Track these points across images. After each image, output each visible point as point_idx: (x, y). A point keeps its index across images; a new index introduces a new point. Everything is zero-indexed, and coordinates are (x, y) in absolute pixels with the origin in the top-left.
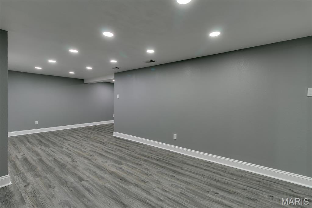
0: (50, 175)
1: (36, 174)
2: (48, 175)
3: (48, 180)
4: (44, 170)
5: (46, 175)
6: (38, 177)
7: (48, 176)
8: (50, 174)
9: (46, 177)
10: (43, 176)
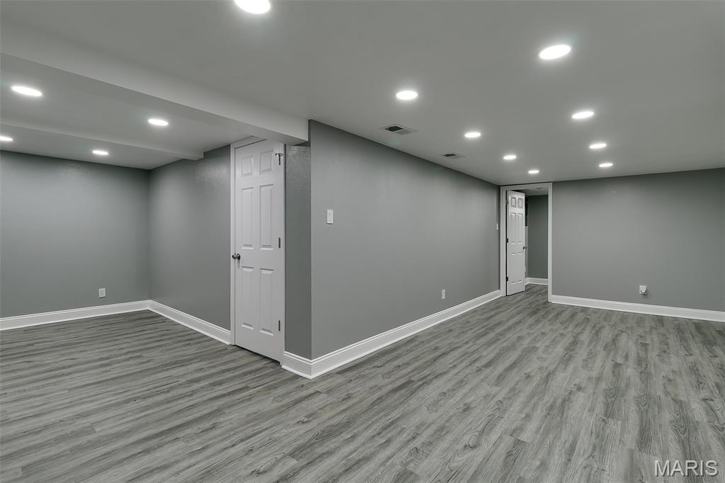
0: (656, 393)
1: (681, 406)
2: (658, 394)
3: (665, 387)
4: (660, 407)
5: (663, 396)
6: (681, 401)
7: (660, 393)
8: (654, 393)
9: (667, 394)
10: (669, 398)
